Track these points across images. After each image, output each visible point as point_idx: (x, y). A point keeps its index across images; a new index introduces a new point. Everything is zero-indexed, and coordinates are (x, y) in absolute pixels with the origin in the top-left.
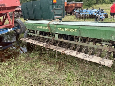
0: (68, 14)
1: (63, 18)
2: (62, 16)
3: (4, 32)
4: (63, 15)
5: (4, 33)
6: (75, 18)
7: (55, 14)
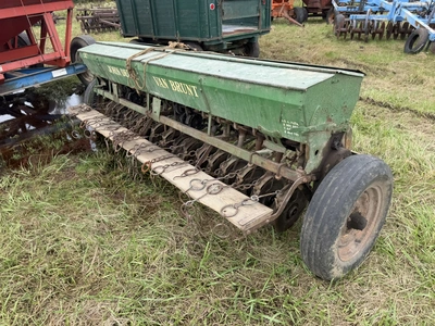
0: (315, 15)
1: (263, 33)
2: (257, 25)
3: (36, 79)
4: (261, 23)
5: (36, 83)
6: (328, 37)
7: (225, 18)
